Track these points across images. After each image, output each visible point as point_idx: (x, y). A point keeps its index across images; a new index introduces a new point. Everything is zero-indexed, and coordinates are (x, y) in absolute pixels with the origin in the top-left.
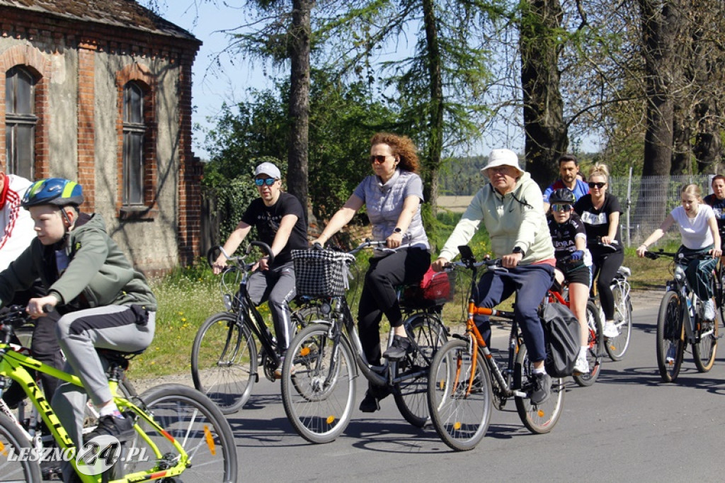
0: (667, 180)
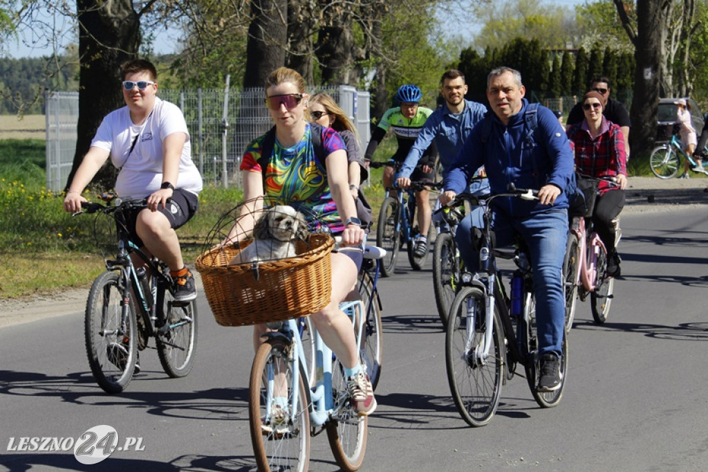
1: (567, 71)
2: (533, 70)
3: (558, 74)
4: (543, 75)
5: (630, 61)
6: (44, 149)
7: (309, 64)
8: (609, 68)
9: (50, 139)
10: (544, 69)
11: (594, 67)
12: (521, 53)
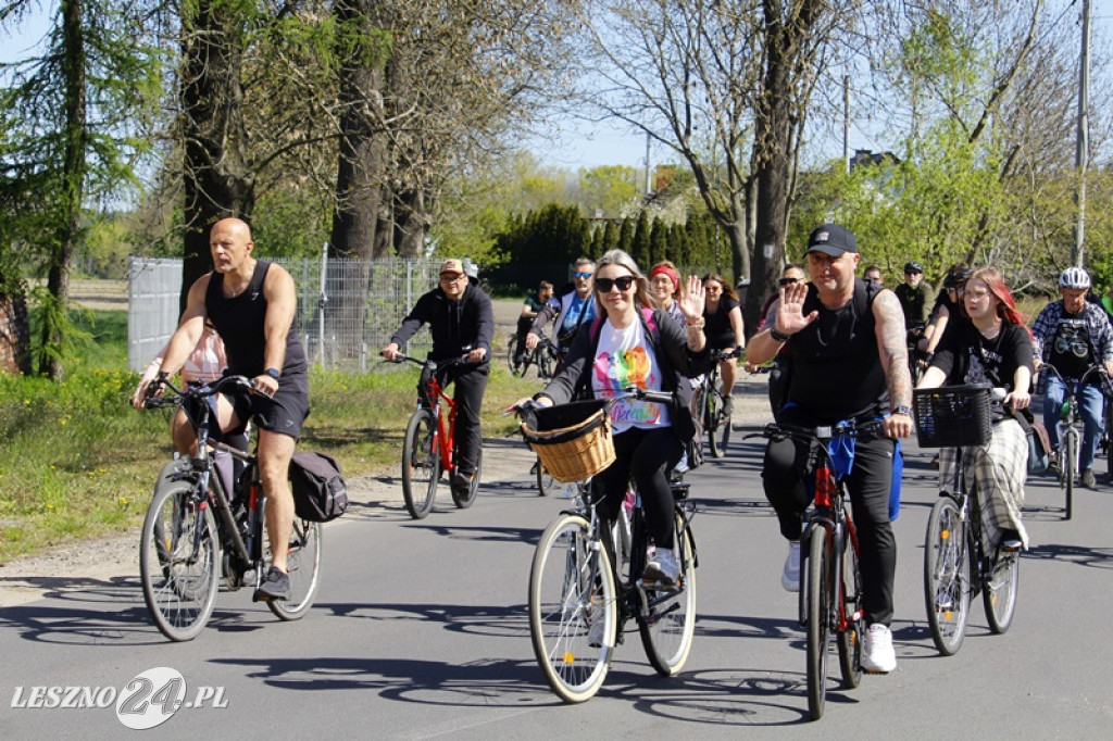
0: (368, 264)
1: (610, 243)
2: (572, 241)
3: (600, 246)
4: (583, 246)
5: (681, 233)
6: (124, 326)
7: (390, 231)
8: (657, 241)
9: (132, 311)
10: (584, 240)
11: (641, 240)
12: (556, 221)
